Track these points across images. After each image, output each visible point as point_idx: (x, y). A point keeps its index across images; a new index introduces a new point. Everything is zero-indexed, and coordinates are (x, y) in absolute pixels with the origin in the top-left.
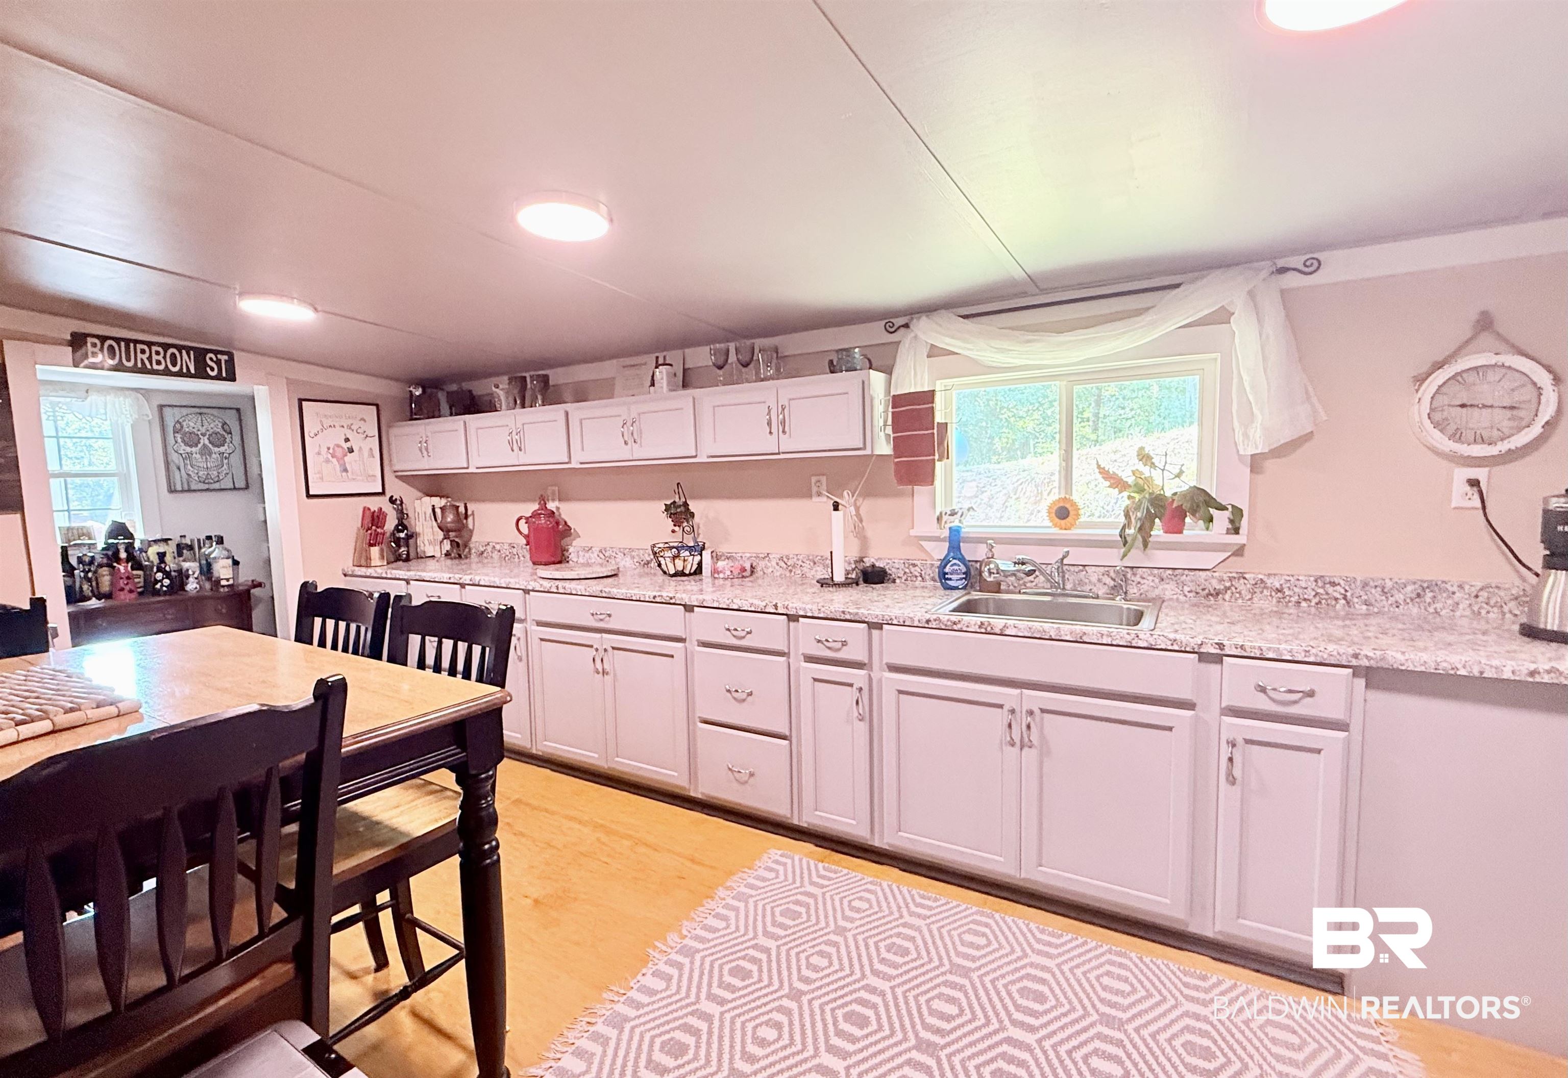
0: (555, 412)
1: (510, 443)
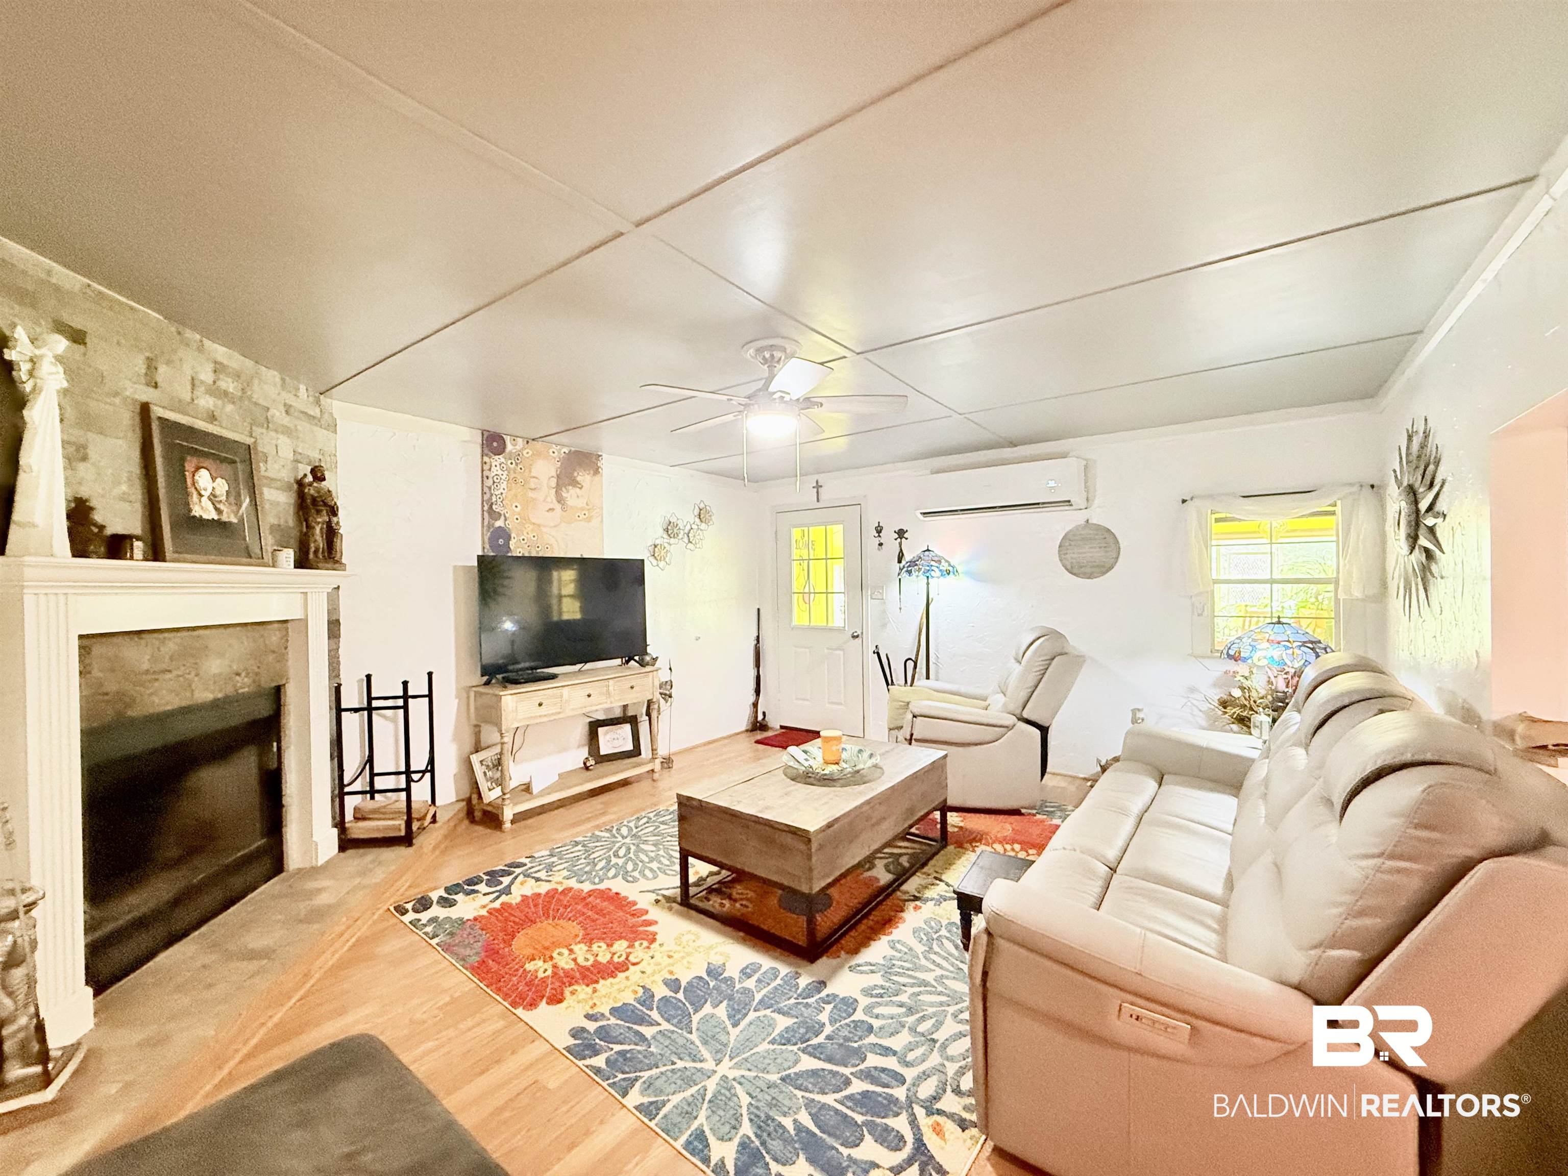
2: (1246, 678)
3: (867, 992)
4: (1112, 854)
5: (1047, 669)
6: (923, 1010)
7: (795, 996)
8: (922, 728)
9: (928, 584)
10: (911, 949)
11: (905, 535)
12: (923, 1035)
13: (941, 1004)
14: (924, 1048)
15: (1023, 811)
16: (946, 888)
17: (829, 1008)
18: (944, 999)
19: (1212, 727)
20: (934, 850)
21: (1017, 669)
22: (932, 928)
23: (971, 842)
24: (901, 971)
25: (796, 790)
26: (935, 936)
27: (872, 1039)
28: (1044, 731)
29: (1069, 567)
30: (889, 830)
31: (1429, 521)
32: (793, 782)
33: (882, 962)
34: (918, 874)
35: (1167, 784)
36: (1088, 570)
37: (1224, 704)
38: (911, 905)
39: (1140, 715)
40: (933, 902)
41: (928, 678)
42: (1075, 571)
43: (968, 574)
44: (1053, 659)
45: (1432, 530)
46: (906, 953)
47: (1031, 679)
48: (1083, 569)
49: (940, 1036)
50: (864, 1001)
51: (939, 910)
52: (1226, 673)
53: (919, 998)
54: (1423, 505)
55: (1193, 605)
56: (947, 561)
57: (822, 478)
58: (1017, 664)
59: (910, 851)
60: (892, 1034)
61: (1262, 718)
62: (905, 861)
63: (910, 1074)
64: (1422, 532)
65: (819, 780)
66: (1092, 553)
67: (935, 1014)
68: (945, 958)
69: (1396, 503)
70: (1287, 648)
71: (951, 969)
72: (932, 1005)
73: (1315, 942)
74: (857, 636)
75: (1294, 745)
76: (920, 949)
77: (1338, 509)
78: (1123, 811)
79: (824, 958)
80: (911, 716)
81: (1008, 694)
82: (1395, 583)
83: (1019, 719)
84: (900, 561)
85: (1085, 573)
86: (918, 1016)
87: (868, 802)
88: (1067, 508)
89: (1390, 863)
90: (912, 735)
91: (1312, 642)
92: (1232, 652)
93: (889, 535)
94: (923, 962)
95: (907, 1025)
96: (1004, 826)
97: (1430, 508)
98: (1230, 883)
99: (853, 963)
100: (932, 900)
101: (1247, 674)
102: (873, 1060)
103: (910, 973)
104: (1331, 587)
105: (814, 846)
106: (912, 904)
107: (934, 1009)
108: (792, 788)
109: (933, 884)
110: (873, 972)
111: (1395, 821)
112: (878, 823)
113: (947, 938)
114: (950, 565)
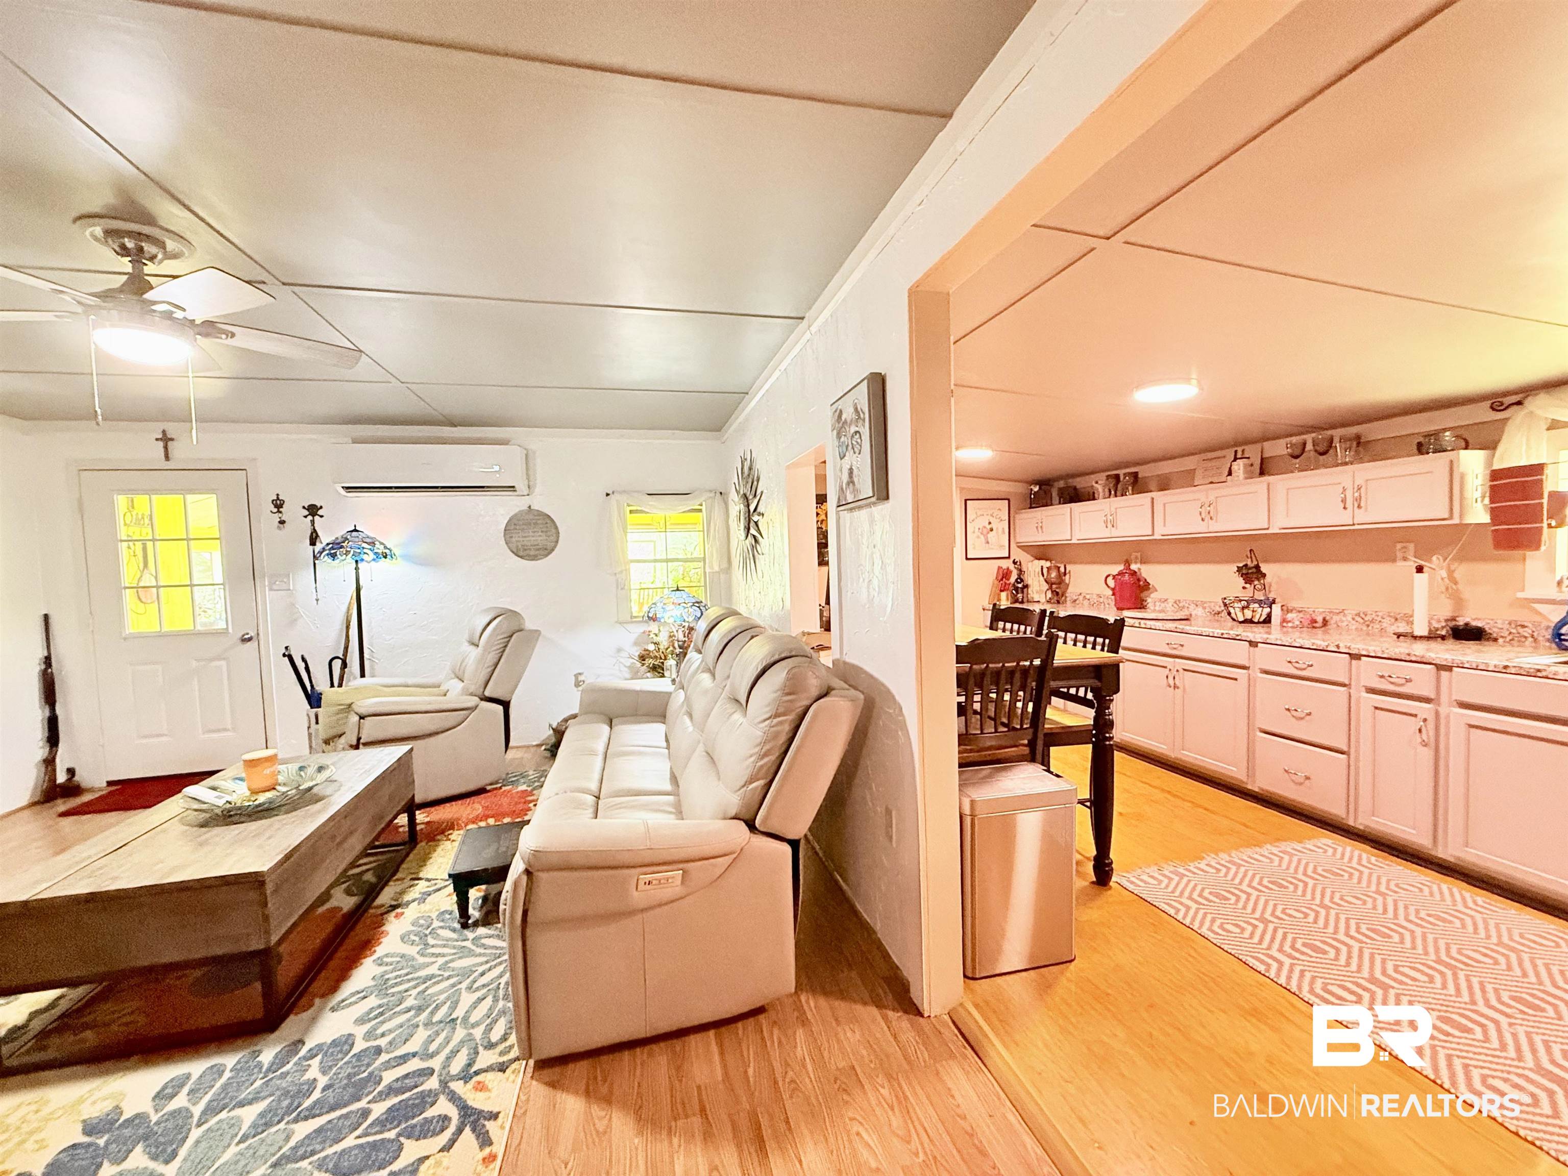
0: (1143, 499)
1: (1106, 522)
2: (656, 635)
3: (360, 1021)
4: (593, 786)
5: (506, 646)
6: (434, 1001)
7: (261, 1076)
8: (370, 730)
9: (357, 569)
10: (403, 956)
11: (320, 512)
12: (441, 1022)
13: (453, 986)
14: (445, 1032)
15: (489, 788)
16: (428, 884)
17: (315, 1062)
18: (452, 981)
19: (635, 676)
20: (404, 852)
21: (474, 654)
22: (422, 926)
23: (443, 832)
24: (399, 980)
25: (217, 835)
26: (427, 932)
27: (384, 1057)
28: (506, 705)
29: (515, 550)
30: (356, 844)
31: (755, 518)
32: (204, 830)
33: (373, 983)
34: (391, 883)
35: (616, 725)
36: (532, 553)
37: (642, 658)
38: (392, 916)
39: (581, 678)
40: (416, 903)
41: (363, 675)
42: (521, 553)
43: (407, 557)
44: (511, 636)
45: (756, 523)
46: (398, 962)
47: (491, 658)
48: (527, 552)
49: (459, 1013)
50: (360, 1032)
51: (424, 907)
52: (644, 632)
53: (426, 993)
54: (752, 508)
55: (617, 580)
56: (382, 543)
57: (172, 429)
58: (473, 648)
59: (374, 864)
60: (406, 1040)
61: (671, 662)
62: (369, 877)
63: (436, 1063)
64: (752, 524)
65: (250, 816)
66: (537, 538)
67: (448, 999)
68: (444, 946)
69: (736, 507)
70: (685, 608)
71: (455, 951)
72: (441, 992)
73: (742, 783)
74: (250, 639)
75: (703, 672)
76: (412, 951)
77: (703, 508)
78: (593, 753)
79: (292, 1017)
80: (357, 718)
81: (466, 676)
82: (736, 560)
83: (482, 699)
84: (313, 543)
85: (529, 555)
86: (430, 1009)
87: (332, 818)
88: (510, 493)
89: (776, 721)
90: (359, 739)
91: (698, 602)
92: (651, 615)
93: (294, 512)
94: (421, 960)
95: (421, 1024)
96: (476, 806)
97: (755, 510)
98: (674, 779)
99: (331, 1005)
100: (414, 901)
101: (657, 632)
102: (389, 1077)
103: (410, 977)
104: (701, 564)
105: (269, 888)
106: (393, 914)
107: (445, 995)
108: (207, 836)
109: (411, 887)
110: (365, 997)
111: (775, 695)
112: (345, 839)
113: (441, 927)
114: (385, 547)
